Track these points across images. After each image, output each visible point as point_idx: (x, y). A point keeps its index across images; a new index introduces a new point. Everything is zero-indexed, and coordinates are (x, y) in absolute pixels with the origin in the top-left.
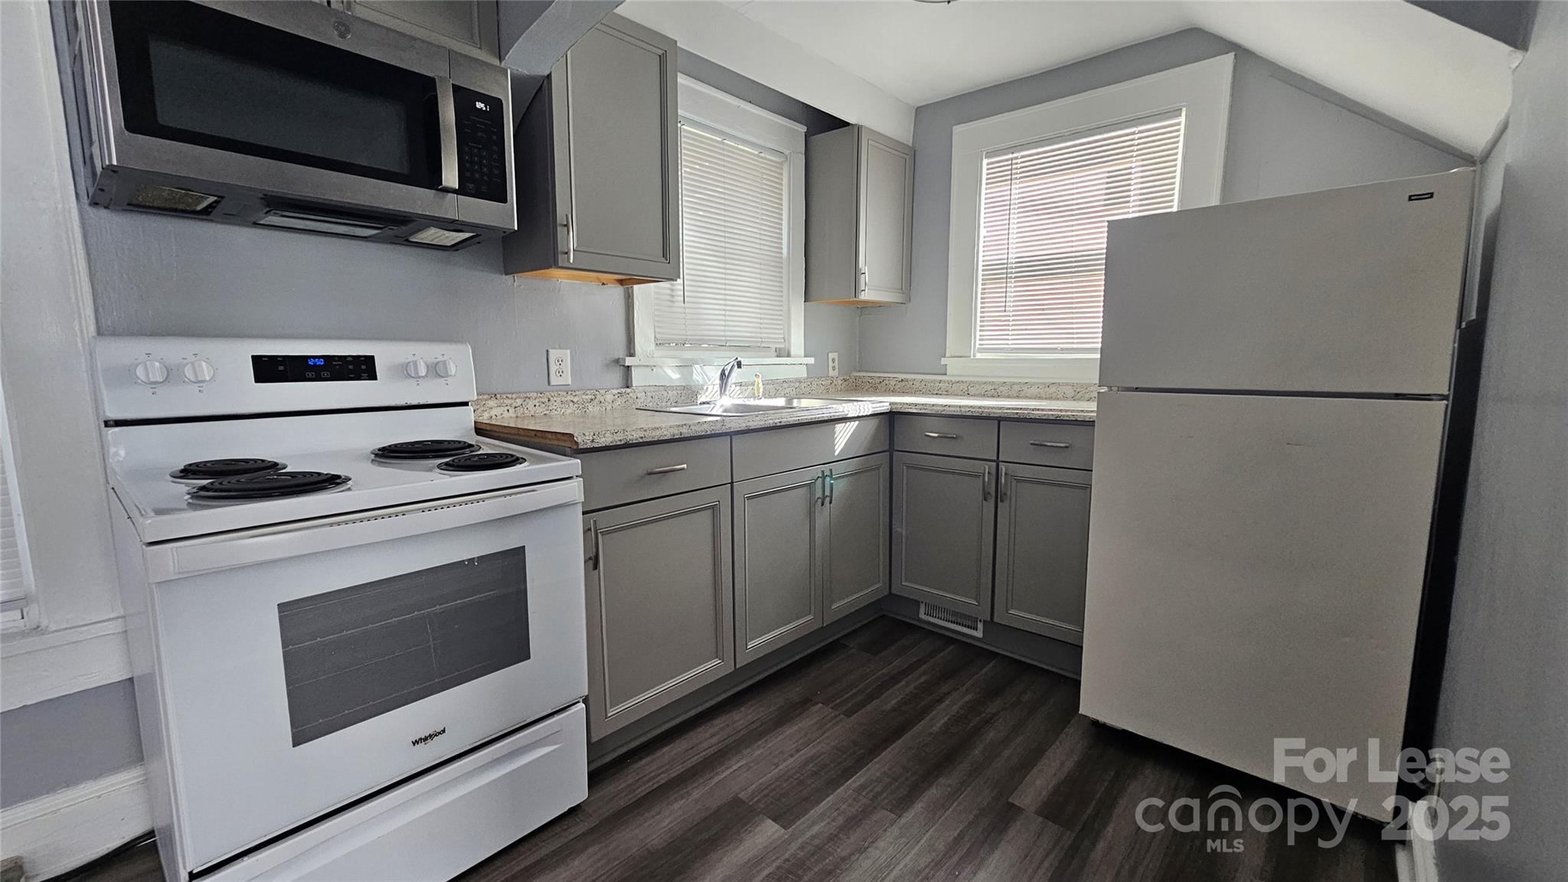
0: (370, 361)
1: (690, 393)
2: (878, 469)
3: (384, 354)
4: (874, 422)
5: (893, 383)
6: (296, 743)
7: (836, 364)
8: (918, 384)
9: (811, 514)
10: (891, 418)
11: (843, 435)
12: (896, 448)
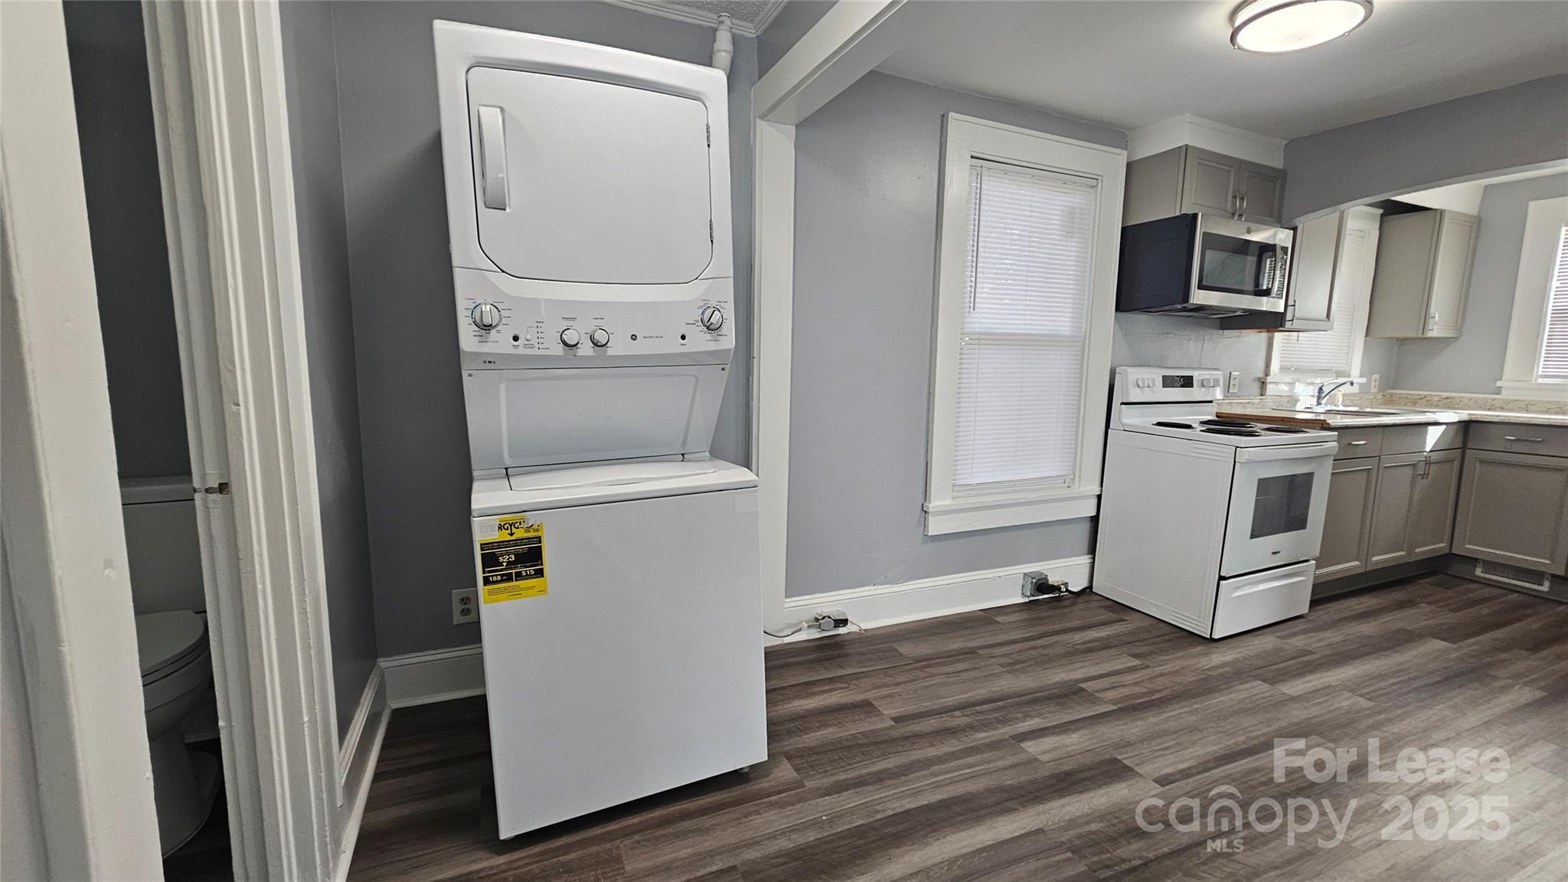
0: (1191, 378)
1: (1294, 400)
2: (1453, 461)
3: (1196, 375)
4: (1455, 427)
5: (1437, 399)
6: (1252, 537)
7: (1377, 383)
8: (1467, 401)
9: (1412, 485)
10: (1466, 427)
11: (1433, 436)
12: (1468, 447)
